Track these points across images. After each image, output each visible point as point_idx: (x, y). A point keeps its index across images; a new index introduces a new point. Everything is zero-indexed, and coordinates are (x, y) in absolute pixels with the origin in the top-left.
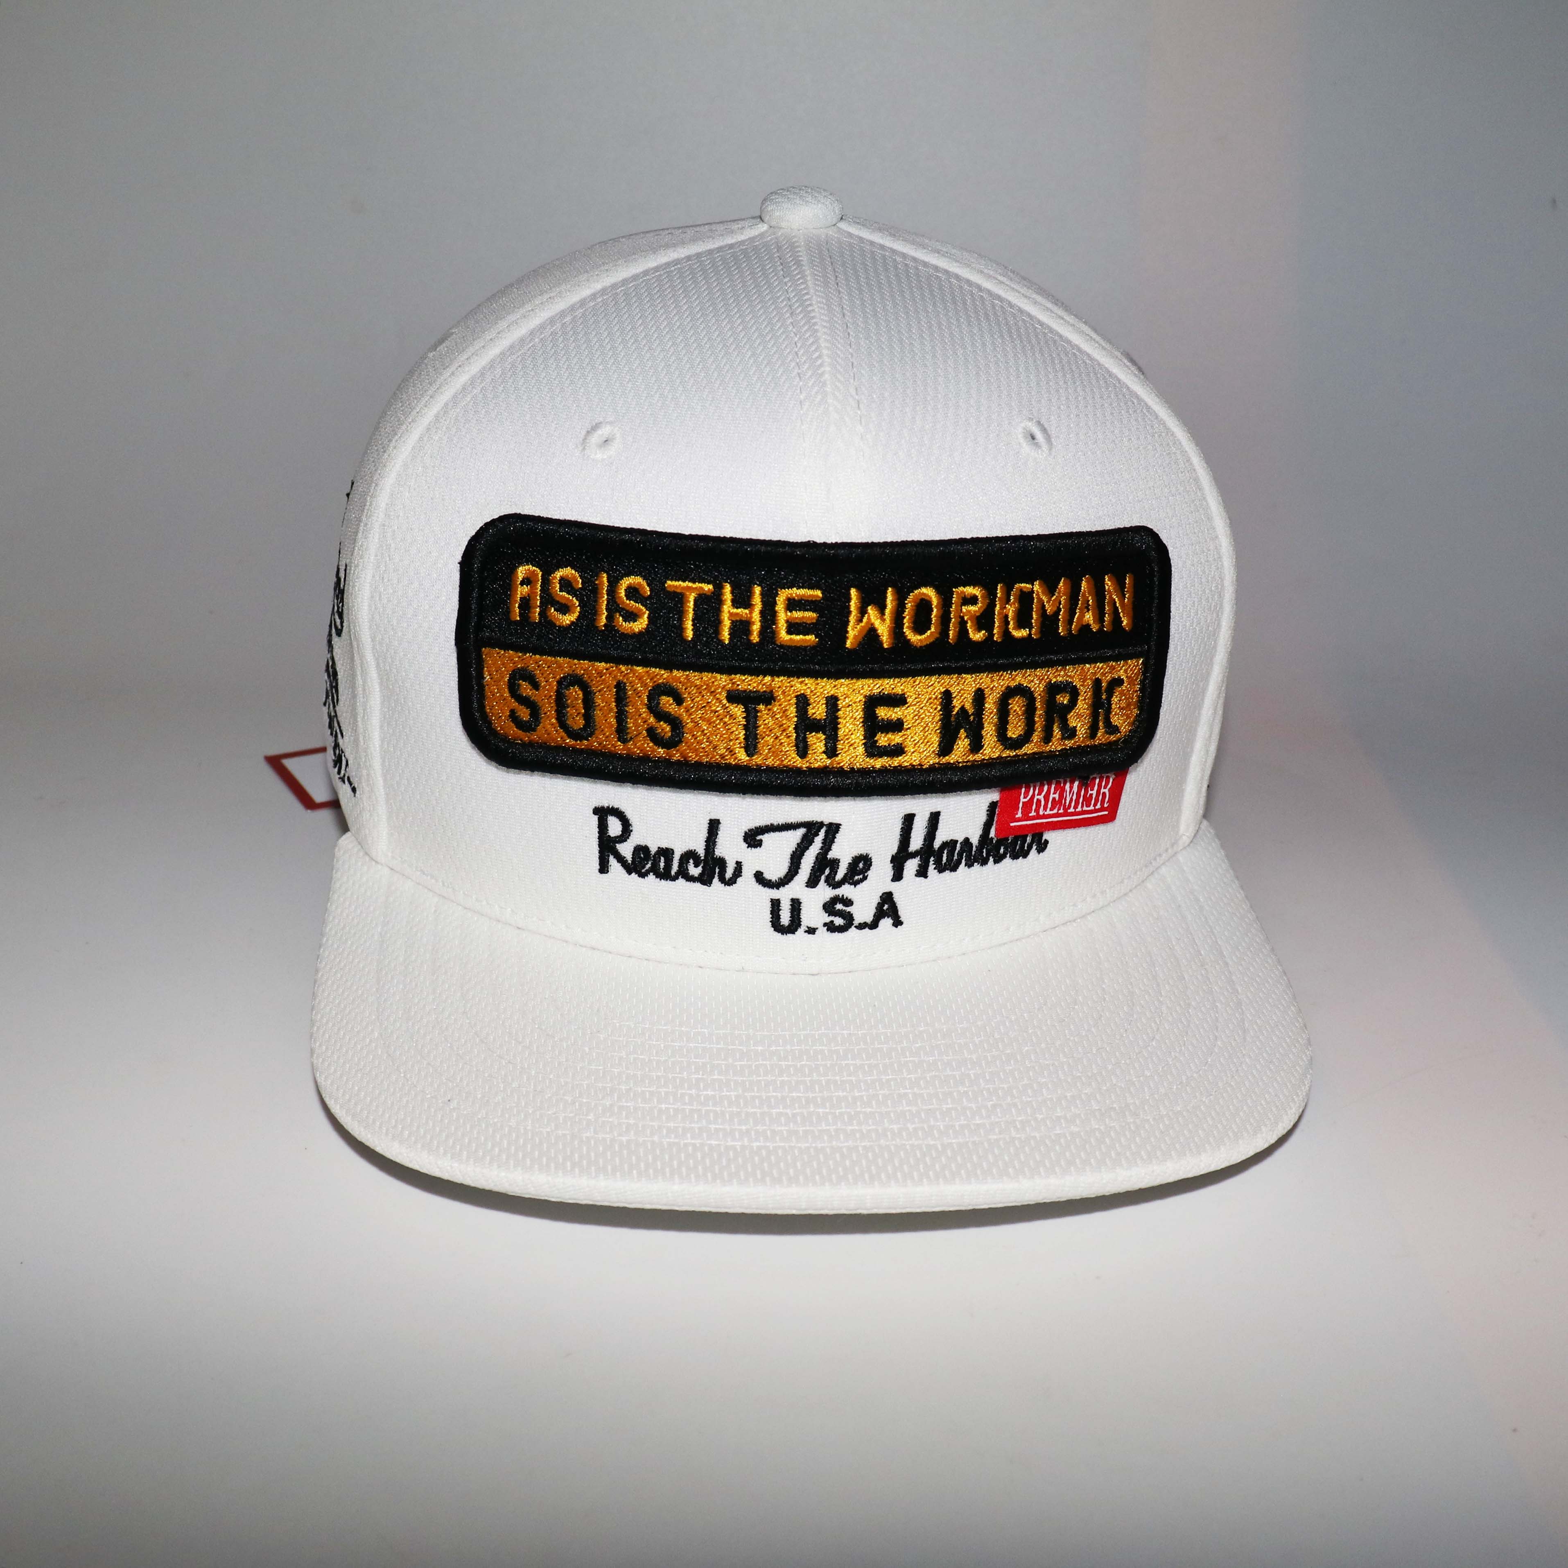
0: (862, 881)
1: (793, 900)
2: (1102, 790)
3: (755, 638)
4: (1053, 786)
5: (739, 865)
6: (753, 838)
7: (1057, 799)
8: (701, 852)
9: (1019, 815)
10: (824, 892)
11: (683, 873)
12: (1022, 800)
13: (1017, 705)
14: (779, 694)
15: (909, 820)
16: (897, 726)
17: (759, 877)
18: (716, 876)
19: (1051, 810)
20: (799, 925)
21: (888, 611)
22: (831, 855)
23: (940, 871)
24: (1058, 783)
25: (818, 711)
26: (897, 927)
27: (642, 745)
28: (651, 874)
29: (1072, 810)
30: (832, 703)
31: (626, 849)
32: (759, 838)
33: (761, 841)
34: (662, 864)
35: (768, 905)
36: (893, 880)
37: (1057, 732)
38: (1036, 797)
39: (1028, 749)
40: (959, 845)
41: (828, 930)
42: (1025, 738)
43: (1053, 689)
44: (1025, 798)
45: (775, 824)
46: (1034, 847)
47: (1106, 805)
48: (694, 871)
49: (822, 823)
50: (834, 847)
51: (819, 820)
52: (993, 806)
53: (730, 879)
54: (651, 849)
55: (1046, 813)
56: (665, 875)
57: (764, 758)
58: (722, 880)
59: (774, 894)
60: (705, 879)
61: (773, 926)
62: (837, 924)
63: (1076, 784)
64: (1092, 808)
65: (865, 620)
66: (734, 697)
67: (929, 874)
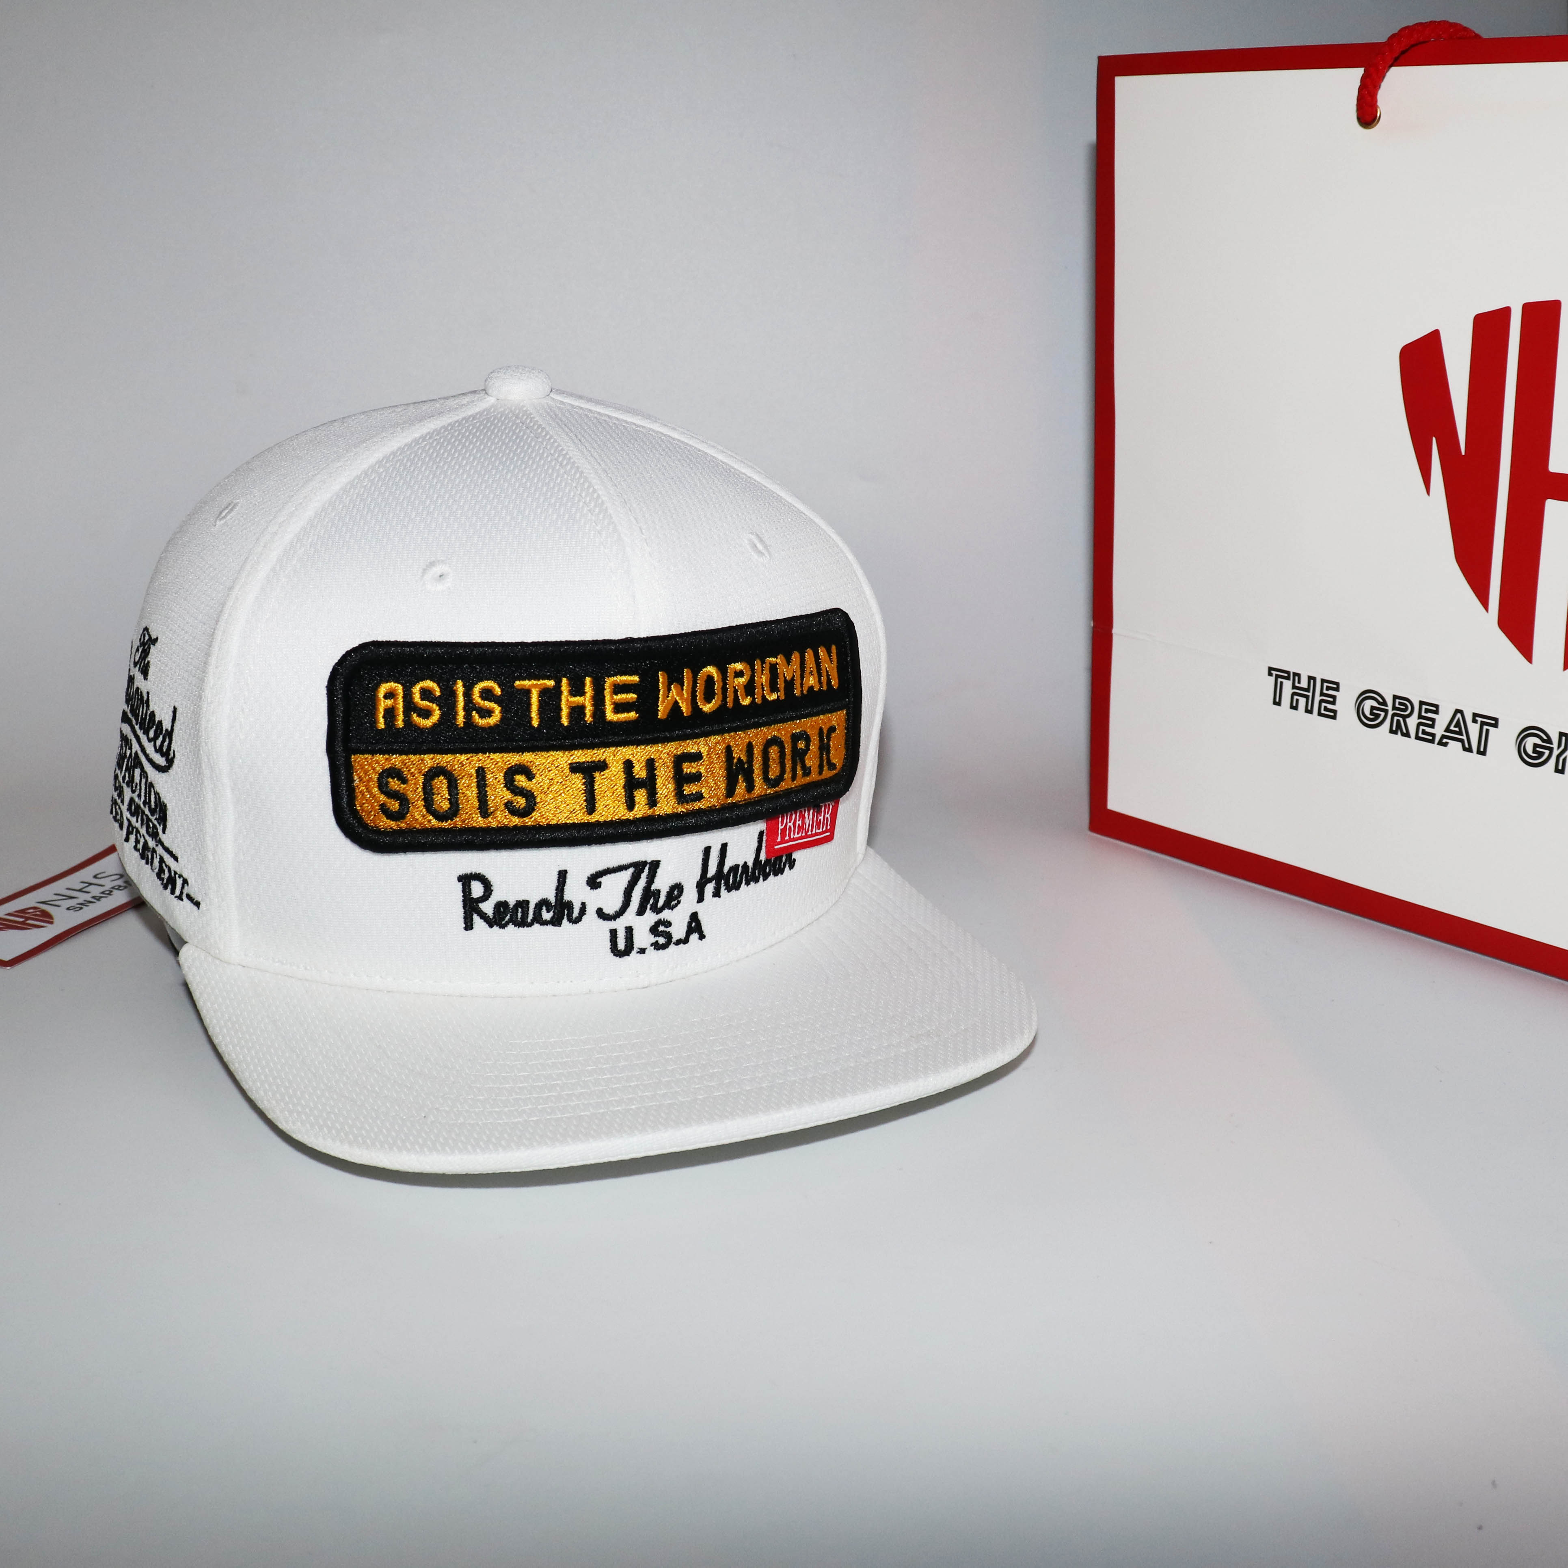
0: (676, 905)
1: (626, 928)
2: (826, 816)
3: (588, 718)
4: (798, 814)
5: (583, 904)
6: (594, 882)
7: (801, 825)
8: (553, 900)
9: (779, 840)
10: (650, 918)
11: (538, 919)
12: (781, 827)
13: (774, 751)
14: (609, 761)
15: (707, 851)
16: (696, 778)
17: (600, 913)
18: (565, 917)
19: (798, 834)
20: (633, 948)
21: (685, 688)
22: (654, 887)
23: (729, 891)
24: (801, 812)
25: (640, 772)
26: (701, 940)
27: (502, 818)
28: (511, 924)
29: (810, 833)
30: (650, 764)
31: (488, 907)
32: (599, 880)
33: (600, 882)
34: (519, 915)
35: (608, 935)
36: (698, 902)
37: (799, 772)
38: (789, 824)
39: (783, 786)
40: (740, 868)
41: (655, 949)
42: (780, 778)
43: (795, 738)
44: (782, 825)
45: (611, 867)
46: (787, 866)
47: (828, 828)
48: (547, 916)
49: (646, 861)
50: (656, 880)
51: (644, 860)
52: (761, 834)
53: (576, 918)
54: (510, 903)
55: (795, 837)
56: (523, 923)
57: (603, 814)
58: (570, 920)
59: (612, 925)
60: (556, 922)
61: (612, 952)
62: (661, 943)
63: (811, 812)
64: (821, 830)
65: (670, 694)
66: (575, 768)
67: (721, 894)
